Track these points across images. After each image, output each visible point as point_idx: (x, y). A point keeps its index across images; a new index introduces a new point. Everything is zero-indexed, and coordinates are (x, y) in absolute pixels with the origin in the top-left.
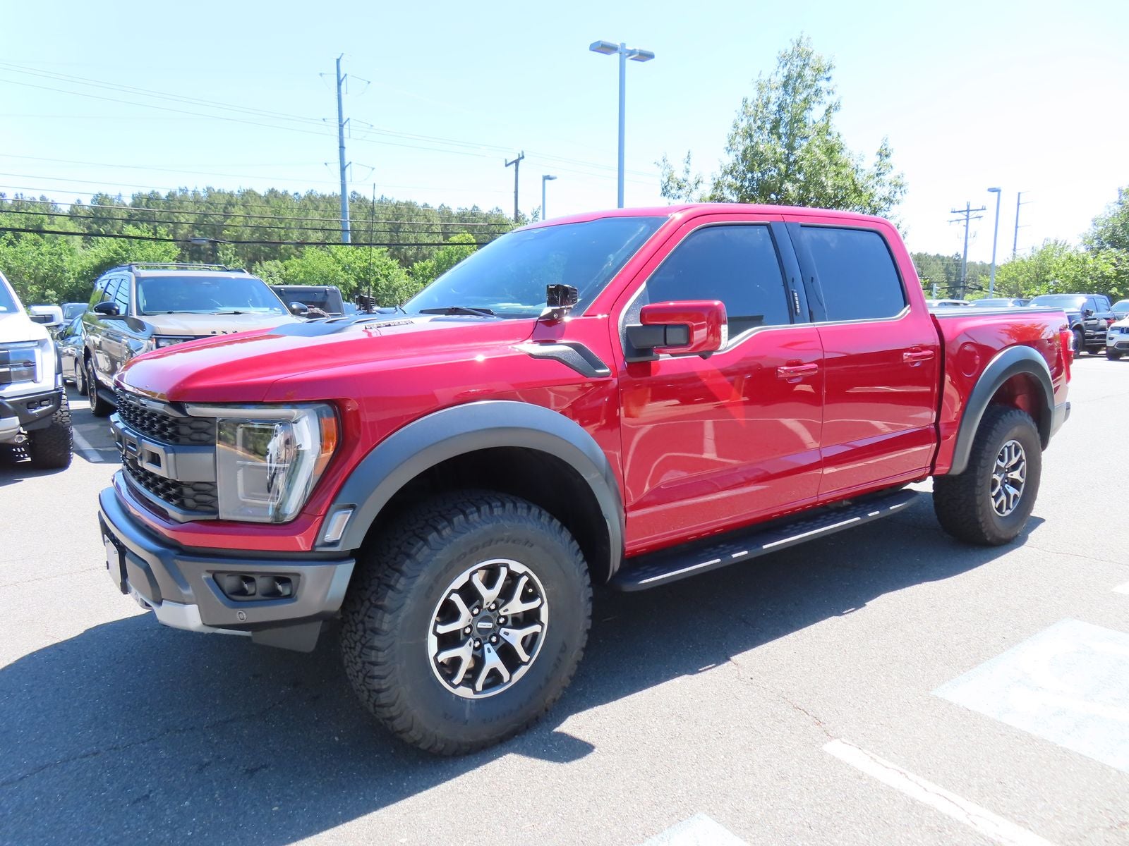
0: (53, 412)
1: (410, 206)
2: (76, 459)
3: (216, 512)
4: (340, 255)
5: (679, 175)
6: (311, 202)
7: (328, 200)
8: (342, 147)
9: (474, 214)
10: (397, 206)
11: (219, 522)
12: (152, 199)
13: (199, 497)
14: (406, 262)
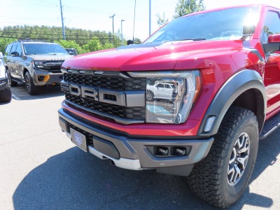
0: (5, 85)
1: (81, 30)
2: (12, 99)
3: (145, 120)
4: (64, 43)
5: (162, 19)
6: (54, 29)
7: (59, 29)
8: (62, 14)
9: (98, 32)
10: (78, 30)
11: (145, 123)
12: (9, 28)
13: (135, 113)
14: (81, 45)
